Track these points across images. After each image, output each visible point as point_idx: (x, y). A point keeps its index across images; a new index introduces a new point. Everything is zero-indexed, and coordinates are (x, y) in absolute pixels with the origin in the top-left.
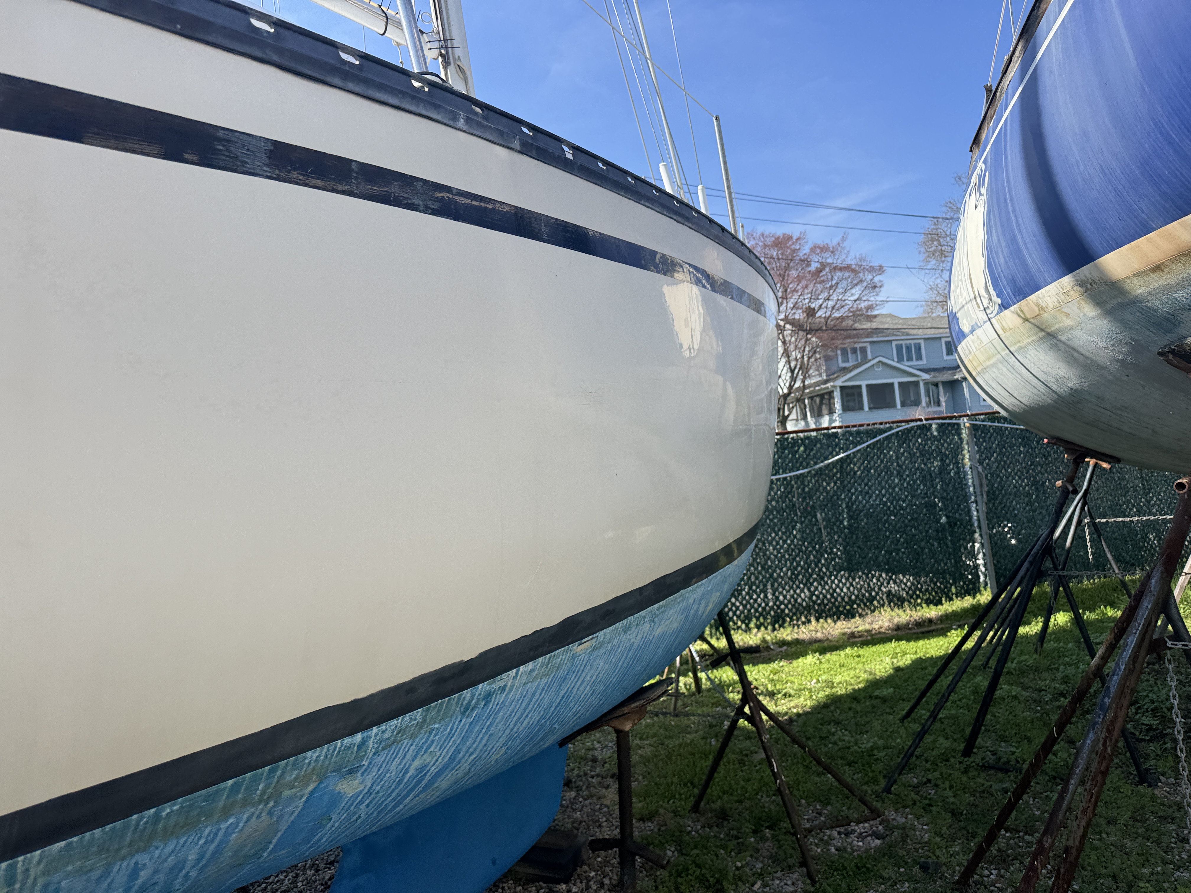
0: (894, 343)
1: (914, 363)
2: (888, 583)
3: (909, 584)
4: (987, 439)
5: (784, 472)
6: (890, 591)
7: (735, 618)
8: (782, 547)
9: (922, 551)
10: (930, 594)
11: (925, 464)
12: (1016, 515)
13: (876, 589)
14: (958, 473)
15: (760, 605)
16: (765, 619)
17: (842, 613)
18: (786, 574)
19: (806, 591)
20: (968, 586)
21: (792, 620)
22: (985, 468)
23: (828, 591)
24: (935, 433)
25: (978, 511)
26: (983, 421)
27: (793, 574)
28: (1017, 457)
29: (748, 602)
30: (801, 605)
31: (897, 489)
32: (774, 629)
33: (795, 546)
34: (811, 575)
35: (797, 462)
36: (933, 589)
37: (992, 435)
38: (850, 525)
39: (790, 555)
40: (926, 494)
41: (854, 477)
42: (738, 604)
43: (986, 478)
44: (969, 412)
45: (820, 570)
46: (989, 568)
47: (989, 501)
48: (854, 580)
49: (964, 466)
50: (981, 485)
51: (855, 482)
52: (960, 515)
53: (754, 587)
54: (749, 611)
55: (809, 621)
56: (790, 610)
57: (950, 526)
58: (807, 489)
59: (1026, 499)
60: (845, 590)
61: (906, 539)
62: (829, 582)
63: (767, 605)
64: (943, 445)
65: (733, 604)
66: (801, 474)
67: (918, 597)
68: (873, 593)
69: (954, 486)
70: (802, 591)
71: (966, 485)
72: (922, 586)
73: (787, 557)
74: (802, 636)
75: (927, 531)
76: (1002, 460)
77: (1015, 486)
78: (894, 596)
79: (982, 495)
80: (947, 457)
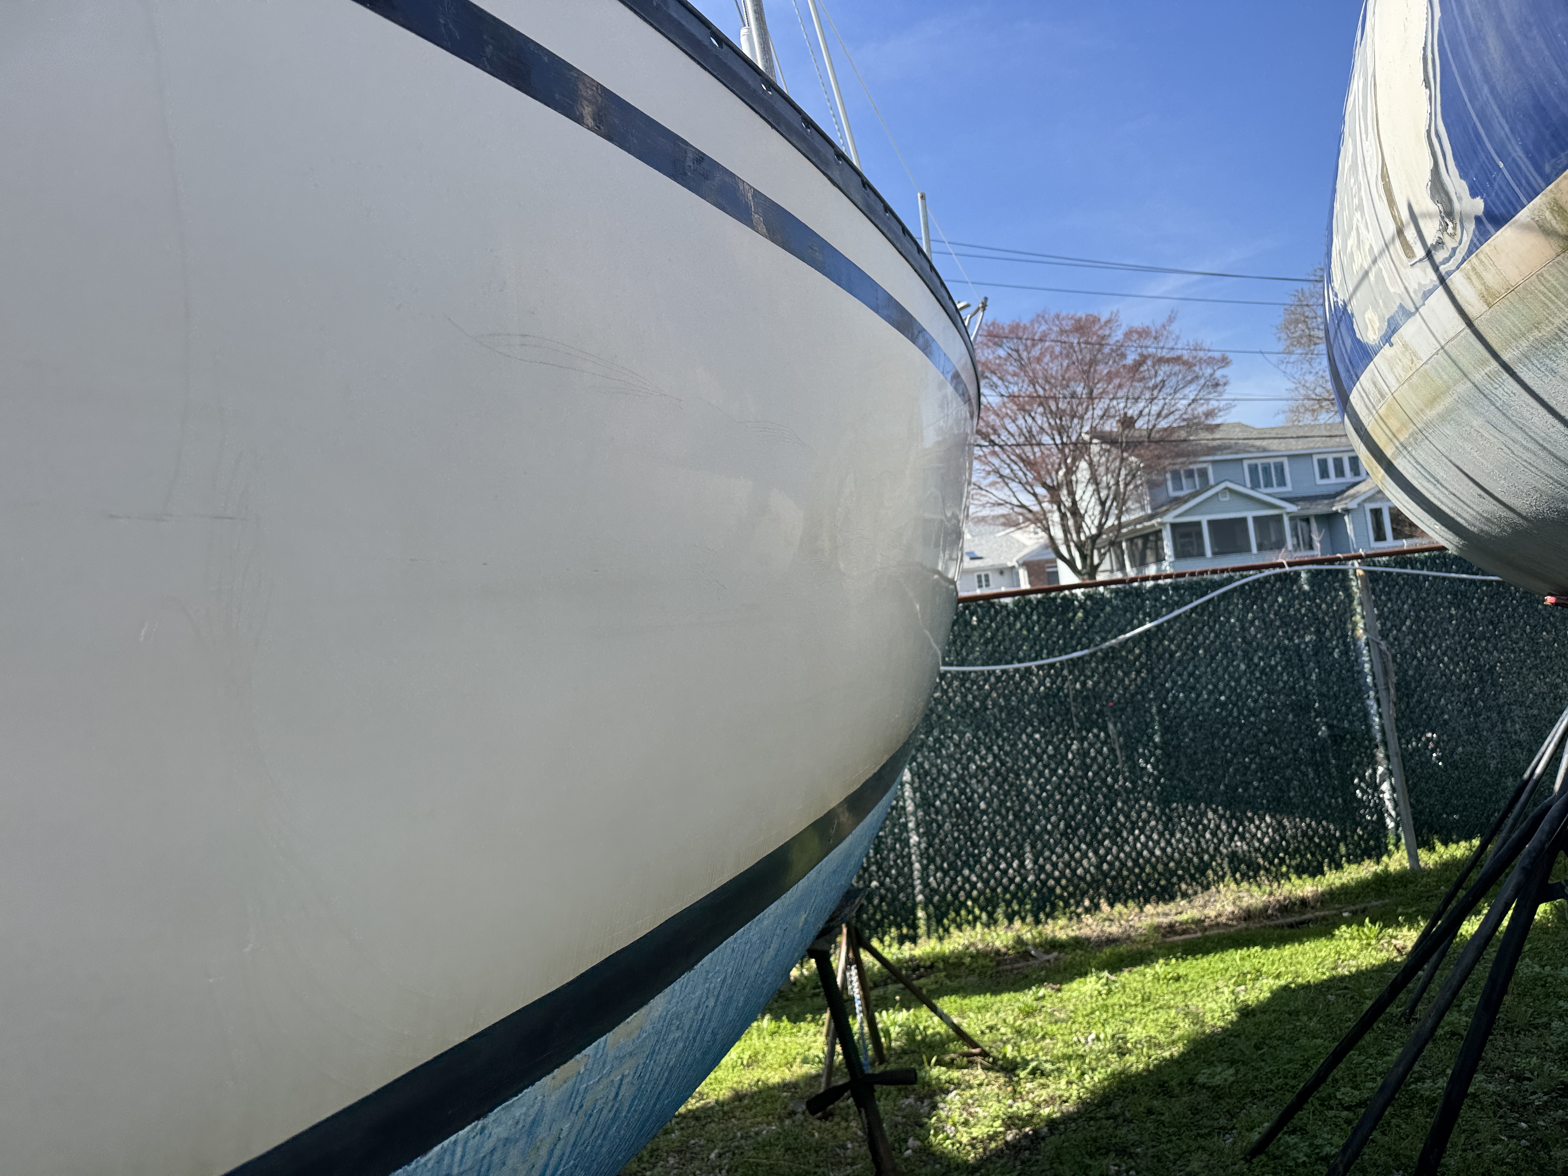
0: (1246, 464)
1: (1276, 489)
2: (1231, 839)
3: (1266, 840)
4: (1393, 596)
5: (1049, 655)
6: (1234, 854)
7: (969, 903)
8: (1048, 781)
9: (1288, 784)
10: (1303, 856)
11: (1291, 639)
12: (1446, 722)
13: (1211, 849)
14: (1345, 652)
15: (1011, 880)
16: (1021, 903)
17: (1152, 891)
18: (1056, 826)
19: (1091, 854)
20: (1367, 842)
21: (1067, 905)
22: (1392, 645)
23: (1128, 855)
24: (1306, 587)
25: (1381, 716)
26: (1386, 566)
27: (1068, 826)
28: (1445, 625)
29: (992, 874)
30: (1082, 879)
31: (1243, 682)
32: (1037, 922)
33: (1071, 779)
34: (1099, 829)
35: (1072, 638)
36: (1307, 848)
37: (1401, 589)
38: (1165, 743)
39: (1063, 794)
40: (1293, 688)
41: (1170, 661)
42: (974, 878)
43: (1394, 661)
44: (1361, 552)
45: (1116, 819)
46: (1403, 813)
47: (1400, 699)
48: (1172, 835)
49: (1355, 640)
50: (1386, 672)
51: (1172, 670)
52: (1351, 723)
53: (1002, 850)
54: (993, 890)
55: (1097, 907)
56: (1064, 888)
57: (1335, 742)
58: (1090, 683)
59: (1463, 696)
60: (1158, 852)
61: (1260, 767)
62: (1131, 839)
63: (1024, 879)
64: (1319, 607)
65: (967, 880)
66: (1079, 658)
67: (1282, 861)
68: (1206, 857)
69: (1339, 675)
70: (1085, 855)
71: (1361, 672)
72: (1288, 843)
73: (1058, 797)
74: (1086, 932)
75: (1296, 752)
76: (1419, 630)
77: (1443, 674)
78: (1241, 861)
79: (1388, 689)
80: (1327, 626)
